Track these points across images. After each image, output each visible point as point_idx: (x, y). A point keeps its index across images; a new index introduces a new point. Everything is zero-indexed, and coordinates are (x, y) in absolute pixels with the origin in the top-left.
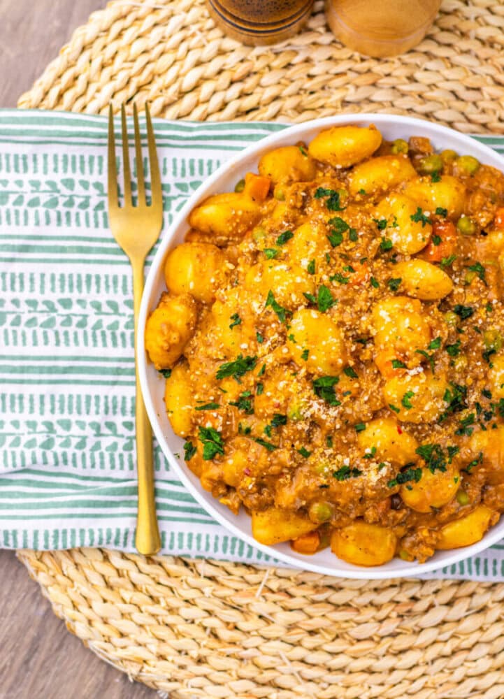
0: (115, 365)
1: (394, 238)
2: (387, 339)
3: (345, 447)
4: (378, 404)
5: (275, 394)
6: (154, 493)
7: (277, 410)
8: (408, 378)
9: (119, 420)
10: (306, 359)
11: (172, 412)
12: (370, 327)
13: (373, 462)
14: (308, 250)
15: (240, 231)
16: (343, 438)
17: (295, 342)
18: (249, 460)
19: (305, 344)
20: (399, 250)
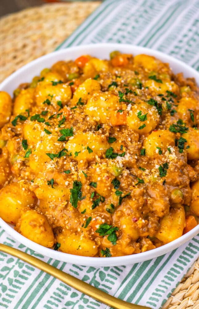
0: (37, 283)
1: (58, 99)
2: (105, 114)
3: (149, 165)
4: (135, 135)
5: (101, 176)
6: (120, 300)
7: (109, 180)
8: (131, 112)
9: (68, 298)
10: (92, 151)
11: (80, 246)
12: (94, 118)
13: (165, 153)
14: (38, 130)
15: (8, 171)
16: (144, 163)
17: (80, 152)
18: (129, 215)
19: (84, 147)
20: (65, 101)
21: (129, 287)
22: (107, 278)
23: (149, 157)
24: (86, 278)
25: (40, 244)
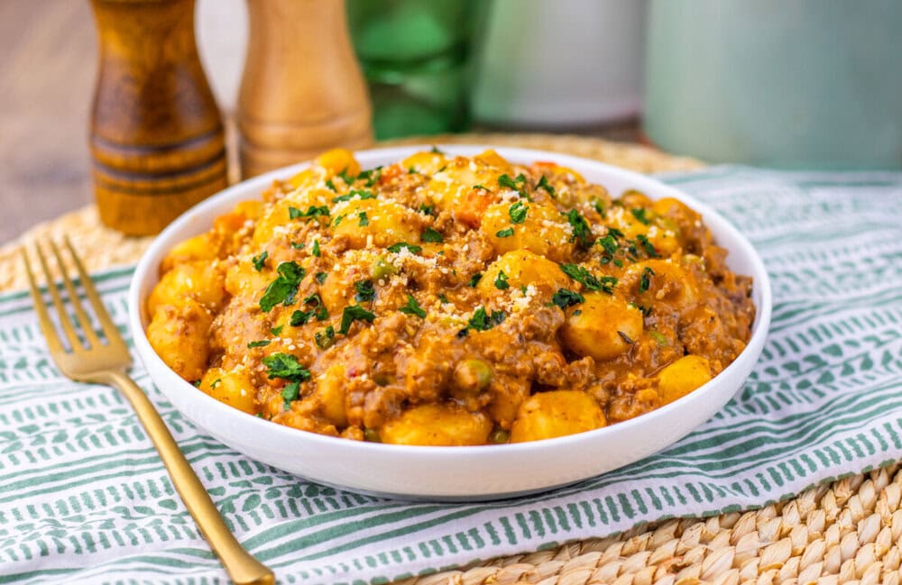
2: (457, 195)
4: (483, 246)
7: (354, 276)
8: (505, 202)
9: (152, 502)
10: (368, 225)
11: (218, 380)
12: (432, 194)
13: (511, 292)
16: (460, 297)
18: (347, 359)
21: (275, 534)
22: (259, 510)
23: (478, 293)
24: (220, 490)
25: (161, 356)
